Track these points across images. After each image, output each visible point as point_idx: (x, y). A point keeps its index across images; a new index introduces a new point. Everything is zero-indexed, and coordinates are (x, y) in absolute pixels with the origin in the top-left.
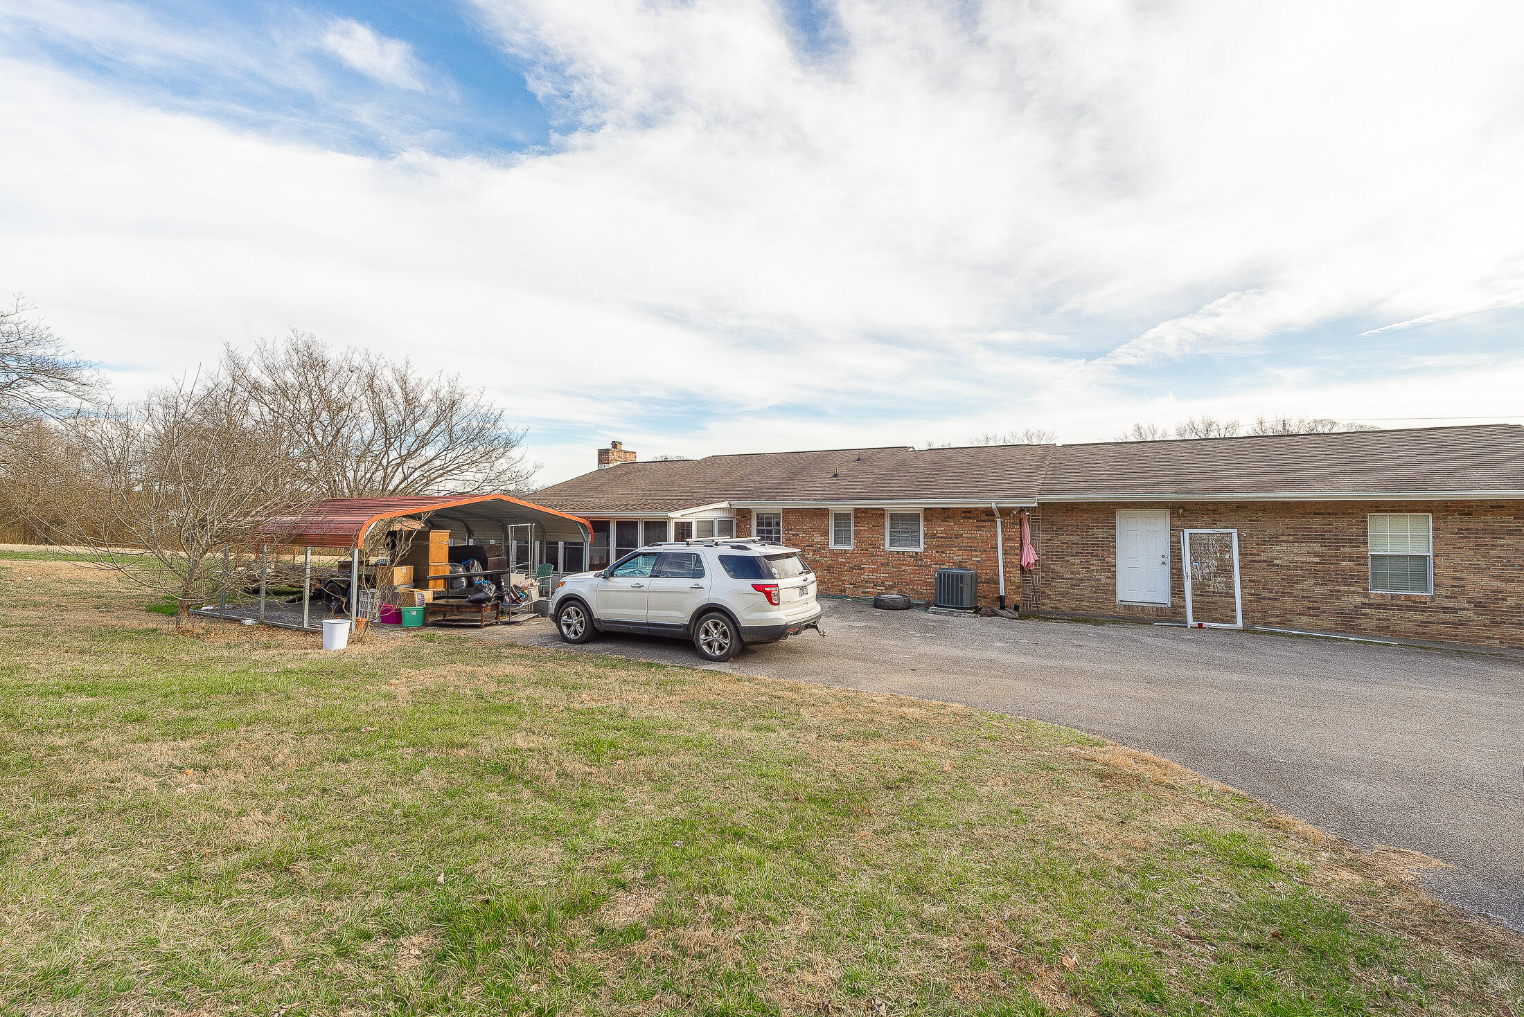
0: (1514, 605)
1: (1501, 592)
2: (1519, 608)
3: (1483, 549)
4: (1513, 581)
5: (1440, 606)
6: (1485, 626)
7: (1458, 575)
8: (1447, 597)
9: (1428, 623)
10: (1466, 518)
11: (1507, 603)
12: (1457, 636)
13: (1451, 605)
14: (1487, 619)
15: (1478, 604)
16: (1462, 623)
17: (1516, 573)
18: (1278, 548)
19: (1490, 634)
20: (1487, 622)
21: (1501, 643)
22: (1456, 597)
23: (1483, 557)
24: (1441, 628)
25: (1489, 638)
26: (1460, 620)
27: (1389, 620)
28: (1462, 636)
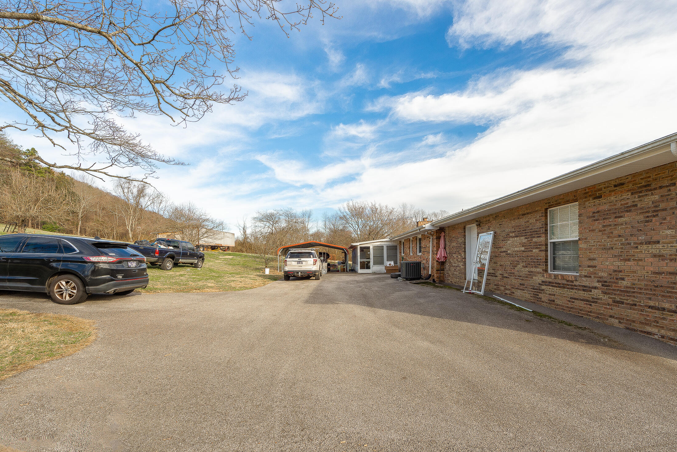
0: (629, 285)
1: (621, 271)
2: (634, 288)
3: (608, 229)
4: (629, 260)
5: (581, 284)
6: (609, 305)
7: (592, 256)
8: (585, 276)
9: (575, 299)
10: (597, 201)
11: (625, 283)
12: (591, 312)
13: (587, 284)
14: (610, 298)
15: (605, 284)
16: (595, 301)
17: (632, 252)
18: (509, 242)
19: (611, 312)
20: (610, 301)
21: (620, 322)
22: (590, 277)
23: (608, 237)
24: (582, 304)
25: (611, 316)
26: (593, 298)
27: (554, 295)
28: (594, 313)
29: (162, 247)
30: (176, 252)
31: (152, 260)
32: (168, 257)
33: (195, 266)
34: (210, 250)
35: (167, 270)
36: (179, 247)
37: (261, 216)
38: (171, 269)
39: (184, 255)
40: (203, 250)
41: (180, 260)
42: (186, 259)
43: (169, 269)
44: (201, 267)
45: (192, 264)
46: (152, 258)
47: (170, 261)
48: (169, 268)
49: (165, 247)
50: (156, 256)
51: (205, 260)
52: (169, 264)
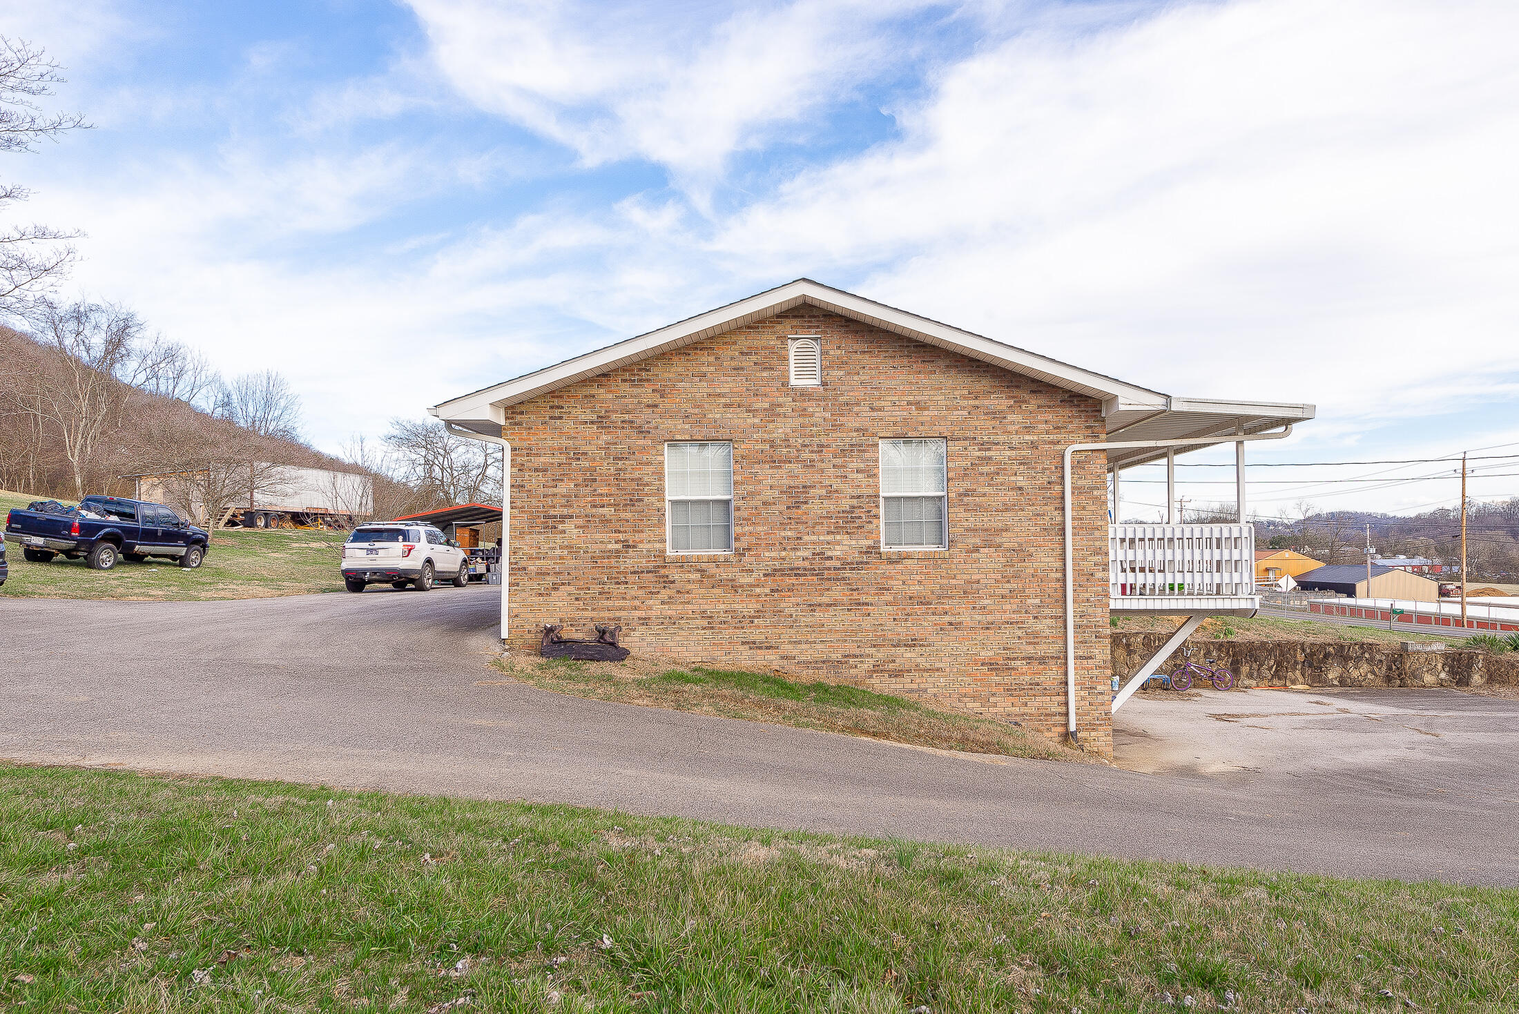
29: (92, 516)
30: (123, 529)
31: (64, 545)
32: (106, 538)
33: (182, 562)
34: (289, 525)
35: (101, 568)
36: (134, 518)
37: (404, 434)
38: (111, 568)
39: (150, 536)
40: (266, 526)
41: (137, 547)
42: (154, 545)
43: (106, 566)
44: (198, 566)
45: (173, 557)
46: (64, 541)
47: (111, 549)
48: (106, 564)
49: (98, 517)
50: (73, 536)
51: (210, 551)
52: (106, 556)
